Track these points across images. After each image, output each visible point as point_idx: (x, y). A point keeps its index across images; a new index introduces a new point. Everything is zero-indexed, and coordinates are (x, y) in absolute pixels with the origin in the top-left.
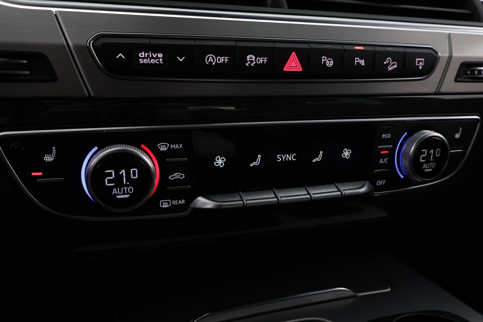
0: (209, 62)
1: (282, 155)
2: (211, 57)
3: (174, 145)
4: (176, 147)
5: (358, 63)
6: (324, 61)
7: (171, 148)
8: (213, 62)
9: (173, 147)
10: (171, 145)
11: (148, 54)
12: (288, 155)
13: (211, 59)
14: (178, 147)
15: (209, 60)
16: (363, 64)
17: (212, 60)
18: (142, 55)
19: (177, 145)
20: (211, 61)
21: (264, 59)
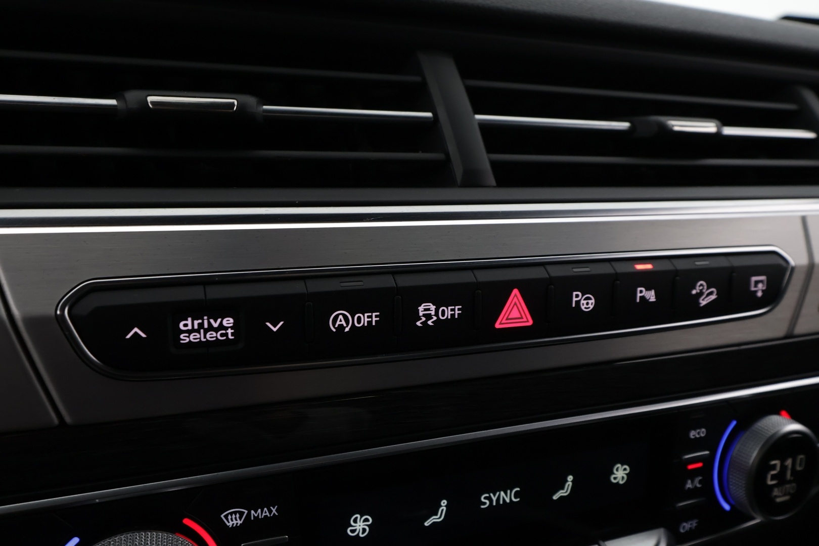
0: (336, 326)
1: (492, 495)
2: (341, 317)
3: (259, 511)
4: (264, 514)
5: (642, 298)
6: (576, 301)
7: (252, 519)
8: (345, 325)
9: (256, 515)
10: (253, 512)
11: (200, 321)
12: (502, 493)
13: (341, 321)
14: (268, 514)
15: (338, 323)
16: (653, 299)
17: (343, 323)
18: (186, 325)
19: (265, 509)
20: (342, 325)
21: (455, 309)
